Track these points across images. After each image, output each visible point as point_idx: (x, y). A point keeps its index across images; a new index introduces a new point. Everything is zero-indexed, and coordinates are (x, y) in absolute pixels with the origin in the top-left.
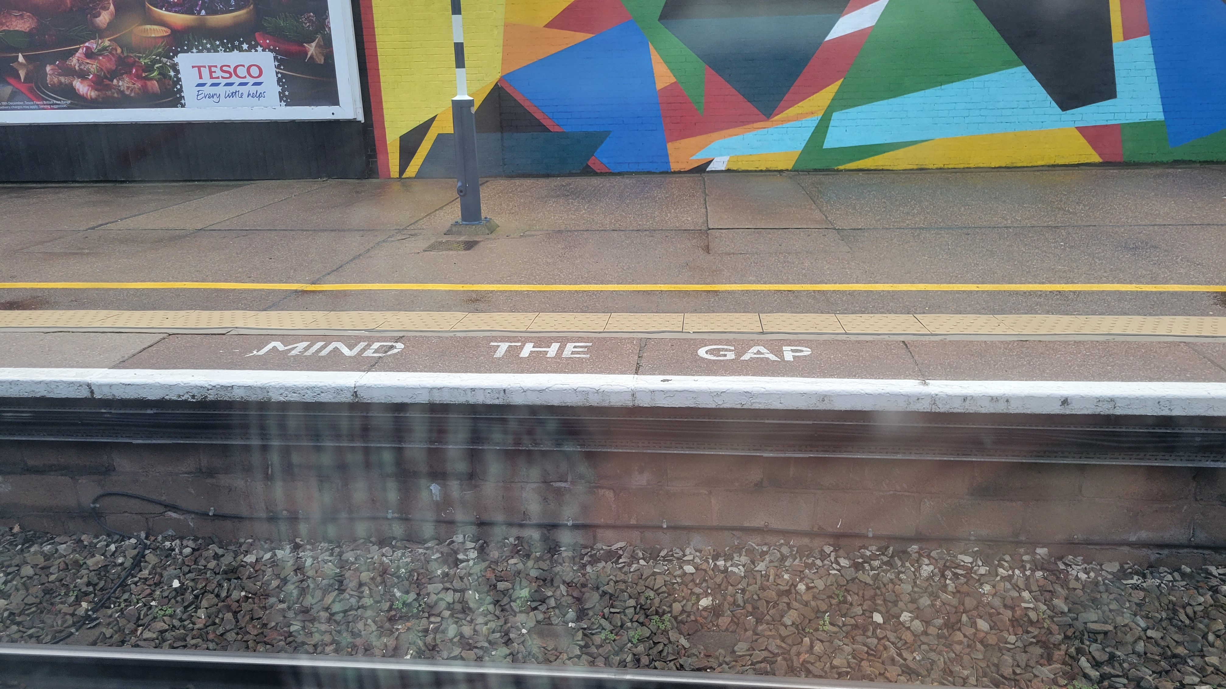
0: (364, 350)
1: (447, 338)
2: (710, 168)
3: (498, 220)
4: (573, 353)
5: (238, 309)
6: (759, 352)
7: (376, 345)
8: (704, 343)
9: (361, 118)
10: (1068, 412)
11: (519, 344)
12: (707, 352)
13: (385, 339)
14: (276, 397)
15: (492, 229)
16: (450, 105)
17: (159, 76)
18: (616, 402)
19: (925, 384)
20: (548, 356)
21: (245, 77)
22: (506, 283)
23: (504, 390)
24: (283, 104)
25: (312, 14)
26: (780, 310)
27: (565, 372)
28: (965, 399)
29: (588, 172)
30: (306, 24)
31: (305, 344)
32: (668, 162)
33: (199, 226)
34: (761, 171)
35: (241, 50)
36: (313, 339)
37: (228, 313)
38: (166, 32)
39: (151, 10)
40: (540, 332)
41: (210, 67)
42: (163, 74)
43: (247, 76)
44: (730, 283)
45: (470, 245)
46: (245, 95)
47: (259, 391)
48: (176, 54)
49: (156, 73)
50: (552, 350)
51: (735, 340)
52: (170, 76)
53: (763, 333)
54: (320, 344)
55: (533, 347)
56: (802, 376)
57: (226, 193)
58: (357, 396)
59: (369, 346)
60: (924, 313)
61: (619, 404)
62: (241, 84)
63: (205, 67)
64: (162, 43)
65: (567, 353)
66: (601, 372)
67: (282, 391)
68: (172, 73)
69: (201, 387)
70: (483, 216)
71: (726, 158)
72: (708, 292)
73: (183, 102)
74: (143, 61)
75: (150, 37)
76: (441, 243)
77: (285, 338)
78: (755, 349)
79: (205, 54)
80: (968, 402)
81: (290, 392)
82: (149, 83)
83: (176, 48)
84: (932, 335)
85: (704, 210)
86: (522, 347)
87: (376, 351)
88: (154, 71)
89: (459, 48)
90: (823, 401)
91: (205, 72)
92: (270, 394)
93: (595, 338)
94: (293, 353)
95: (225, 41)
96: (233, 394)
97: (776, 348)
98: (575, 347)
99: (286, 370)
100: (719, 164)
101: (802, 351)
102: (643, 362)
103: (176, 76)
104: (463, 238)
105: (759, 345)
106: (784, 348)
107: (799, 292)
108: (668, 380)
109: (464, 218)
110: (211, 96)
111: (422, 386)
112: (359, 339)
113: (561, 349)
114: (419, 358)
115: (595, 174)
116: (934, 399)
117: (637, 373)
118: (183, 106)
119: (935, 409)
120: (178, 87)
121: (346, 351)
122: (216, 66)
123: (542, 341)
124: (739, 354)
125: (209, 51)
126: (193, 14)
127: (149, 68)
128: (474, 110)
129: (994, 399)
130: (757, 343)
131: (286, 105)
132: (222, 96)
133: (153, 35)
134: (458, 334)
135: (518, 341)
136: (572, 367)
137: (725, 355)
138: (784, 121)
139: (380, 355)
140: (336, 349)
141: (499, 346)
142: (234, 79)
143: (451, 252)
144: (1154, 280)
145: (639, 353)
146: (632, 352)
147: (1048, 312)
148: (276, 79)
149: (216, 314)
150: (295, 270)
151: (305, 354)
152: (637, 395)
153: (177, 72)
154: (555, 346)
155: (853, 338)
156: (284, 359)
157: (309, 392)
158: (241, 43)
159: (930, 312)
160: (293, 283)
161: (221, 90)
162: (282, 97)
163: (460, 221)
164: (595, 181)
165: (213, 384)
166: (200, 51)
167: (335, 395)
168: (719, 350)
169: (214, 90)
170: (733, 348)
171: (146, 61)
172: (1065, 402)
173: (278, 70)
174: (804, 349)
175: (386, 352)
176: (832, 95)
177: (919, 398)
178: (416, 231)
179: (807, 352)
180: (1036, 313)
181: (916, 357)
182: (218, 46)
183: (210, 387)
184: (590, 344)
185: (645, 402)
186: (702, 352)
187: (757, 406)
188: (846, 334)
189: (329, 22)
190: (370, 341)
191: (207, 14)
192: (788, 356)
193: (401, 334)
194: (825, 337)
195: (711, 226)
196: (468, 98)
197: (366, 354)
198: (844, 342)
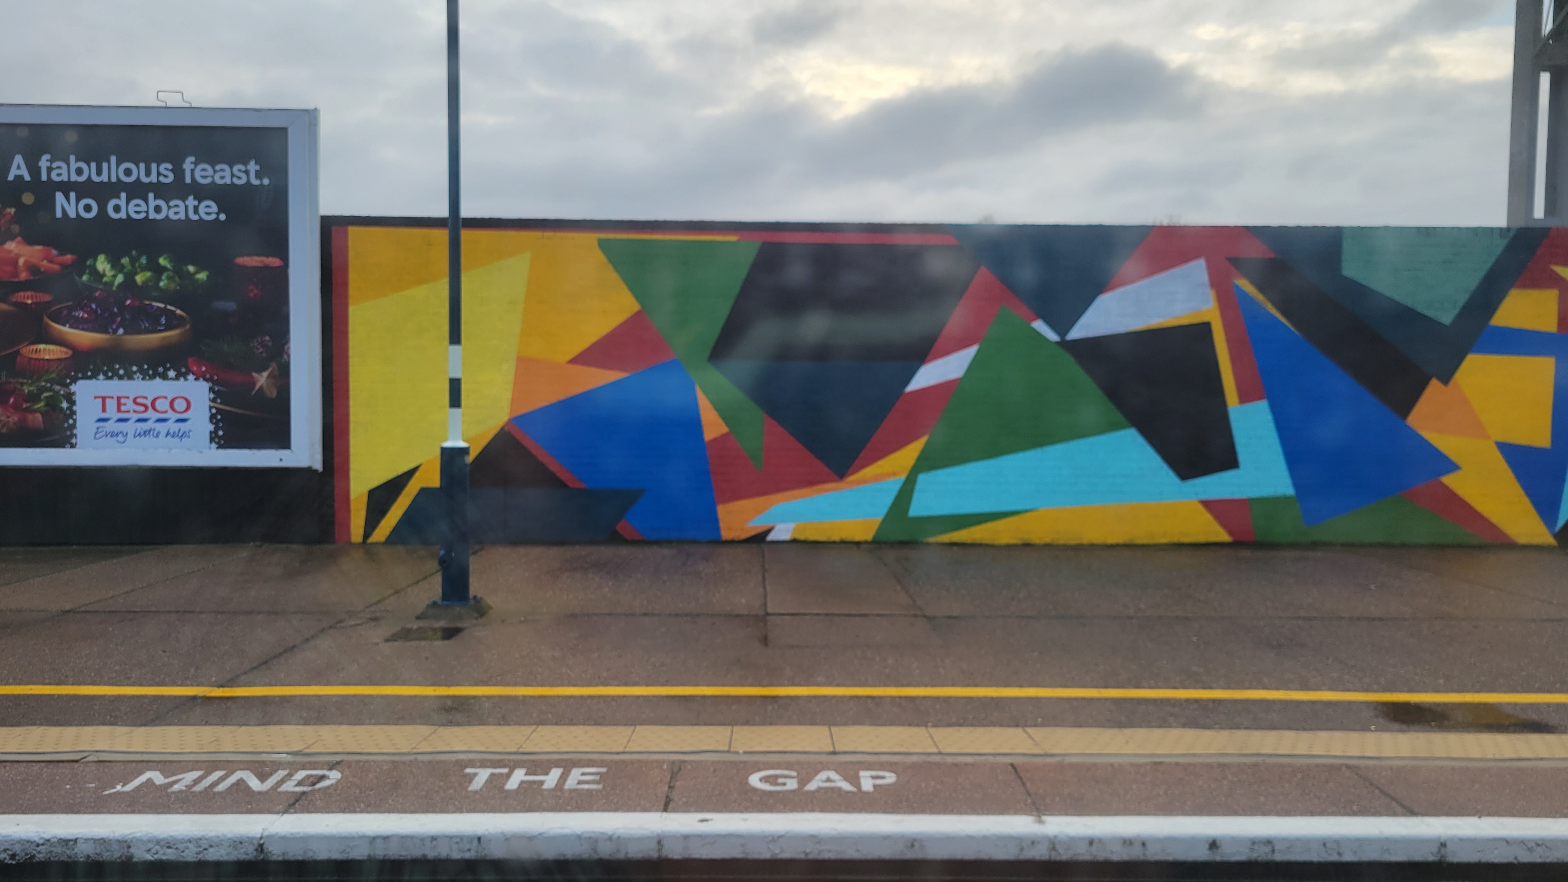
0: (282, 781)
1: (404, 763)
2: (771, 537)
3: (490, 600)
4: (580, 782)
5: (104, 724)
6: (829, 780)
7: (301, 775)
8: (757, 767)
9: (318, 466)
10: (1218, 858)
11: (505, 771)
12: (761, 780)
13: (314, 766)
14: (141, 855)
15: (480, 610)
16: (438, 452)
17: (47, 408)
18: (635, 852)
19: (1041, 822)
20: (545, 786)
21: (166, 412)
22: (496, 684)
23: (479, 839)
24: (214, 445)
25: (267, 338)
26: (857, 721)
27: (566, 810)
28: (1091, 842)
29: (615, 538)
30: (258, 349)
31: (196, 774)
32: (718, 529)
33: (68, 607)
34: (834, 543)
35: (164, 377)
36: (211, 766)
37: (88, 730)
38: (66, 353)
39: (50, 326)
40: (536, 753)
41: (119, 399)
42: (52, 405)
43: (170, 411)
44: (793, 684)
45: (450, 633)
46: (163, 433)
47: (115, 847)
48: (74, 380)
49: (41, 404)
50: (551, 779)
51: (798, 763)
52: (62, 409)
53: (834, 753)
54: (218, 774)
55: (526, 774)
56: (885, 812)
57: (115, 561)
58: (262, 851)
59: (290, 775)
60: (1035, 726)
61: (639, 856)
62: (159, 420)
63: (112, 397)
64: (57, 367)
65: (571, 783)
66: (616, 810)
67: (150, 845)
68: (65, 405)
69: (28, 842)
70: (472, 594)
71: (791, 526)
72: (764, 697)
73: (74, 441)
74: (26, 389)
75: (43, 359)
76: (409, 631)
77: (169, 766)
78: (823, 775)
79: (116, 382)
80: (1095, 845)
81: (162, 847)
82: (30, 417)
83: (76, 373)
84: (1047, 755)
85: (761, 590)
86: (508, 776)
87: (300, 783)
88: (40, 401)
89: (455, 385)
90: (913, 846)
91: (111, 404)
92: (132, 850)
93: (611, 761)
94: (176, 787)
95: (146, 367)
96: (76, 850)
97: (851, 774)
98: (583, 774)
99: (162, 813)
100: (782, 532)
101: (883, 778)
102: (675, 795)
103: (69, 408)
104: (442, 624)
105: (829, 769)
106: (863, 773)
107: (881, 698)
108: (707, 820)
109: (445, 597)
110: (114, 435)
111: (361, 834)
112: (276, 766)
113: (564, 777)
114: (361, 793)
115: (625, 542)
116: (1053, 843)
117: (665, 809)
118: (73, 446)
119: (1055, 857)
120: (71, 421)
121: (255, 784)
122: (127, 398)
123: (539, 766)
124: (803, 782)
125: (121, 378)
126: (107, 332)
127: (34, 398)
128: (470, 459)
129: (1127, 842)
130: (826, 767)
131: (217, 448)
132: (131, 435)
133: (47, 357)
134: (421, 758)
135: (504, 766)
136: (577, 802)
137: (784, 784)
138: (860, 482)
139: (305, 789)
140: (241, 782)
141: (475, 775)
142: (151, 414)
143: (423, 643)
144: (1305, 687)
145: (670, 782)
146: (661, 781)
147: (1184, 726)
148: (208, 415)
149: (70, 732)
150: (197, 668)
151: (194, 789)
152: (665, 842)
153: (72, 403)
154: (556, 773)
155: (949, 760)
156: (160, 797)
157: (191, 846)
158: (166, 370)
159: (1043, 725)
160: (192, 685)
161: (130, 427)
162: (213, 437)
163: (439, 601)
164: (624, 551)
165: (46, 836)
166: (108, 378)
167: (230, 850)
168: (776, 777)
169: (122, 426)
170: (794, 774)
171: (31, 388)
172: (1214, 845)
173: (212, 404)
174: (887, 774)
175: (313, 784)
176: (916, 455)
177: (1034, 842)
178: (378, 615)
179: (890, 778)
180: (1170, 726)
181: (1028, 785)
182: (135, 373)
183: (41, 842)
184: (604, 770)
185: (675, 852)
186: (755, 780)
187: (827, 856)
188: (940, 753)
189: (289, 348)
190: (294, 768)
191: (126, 333)
192: (867, 783)
193: (338, 758)
194: (914, 759)
195: (770, 610)
196: (462, 444)
197: (284, 788)
198: (938, 765)
